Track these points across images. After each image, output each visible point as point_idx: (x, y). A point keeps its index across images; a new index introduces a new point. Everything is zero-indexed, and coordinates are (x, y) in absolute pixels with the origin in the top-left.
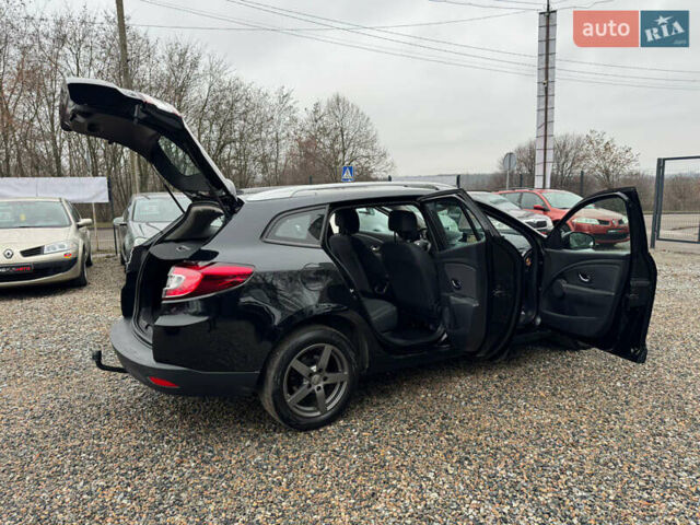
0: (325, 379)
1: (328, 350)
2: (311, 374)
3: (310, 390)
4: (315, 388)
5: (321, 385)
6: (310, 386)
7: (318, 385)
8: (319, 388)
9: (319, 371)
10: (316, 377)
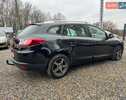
5: (61, 68)
10: (60, 66)
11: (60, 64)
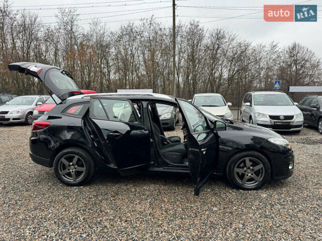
0: (75, 168)
1: (77, 157)
2: (69, 166)
3: (69, 171)
4: (71, 170)
5: (74, 170)
6: (69, 170)
7: (72, 170)
8: (73, 171)
9: (73, 165)
10: (72, 167)
11: (71, 164)
